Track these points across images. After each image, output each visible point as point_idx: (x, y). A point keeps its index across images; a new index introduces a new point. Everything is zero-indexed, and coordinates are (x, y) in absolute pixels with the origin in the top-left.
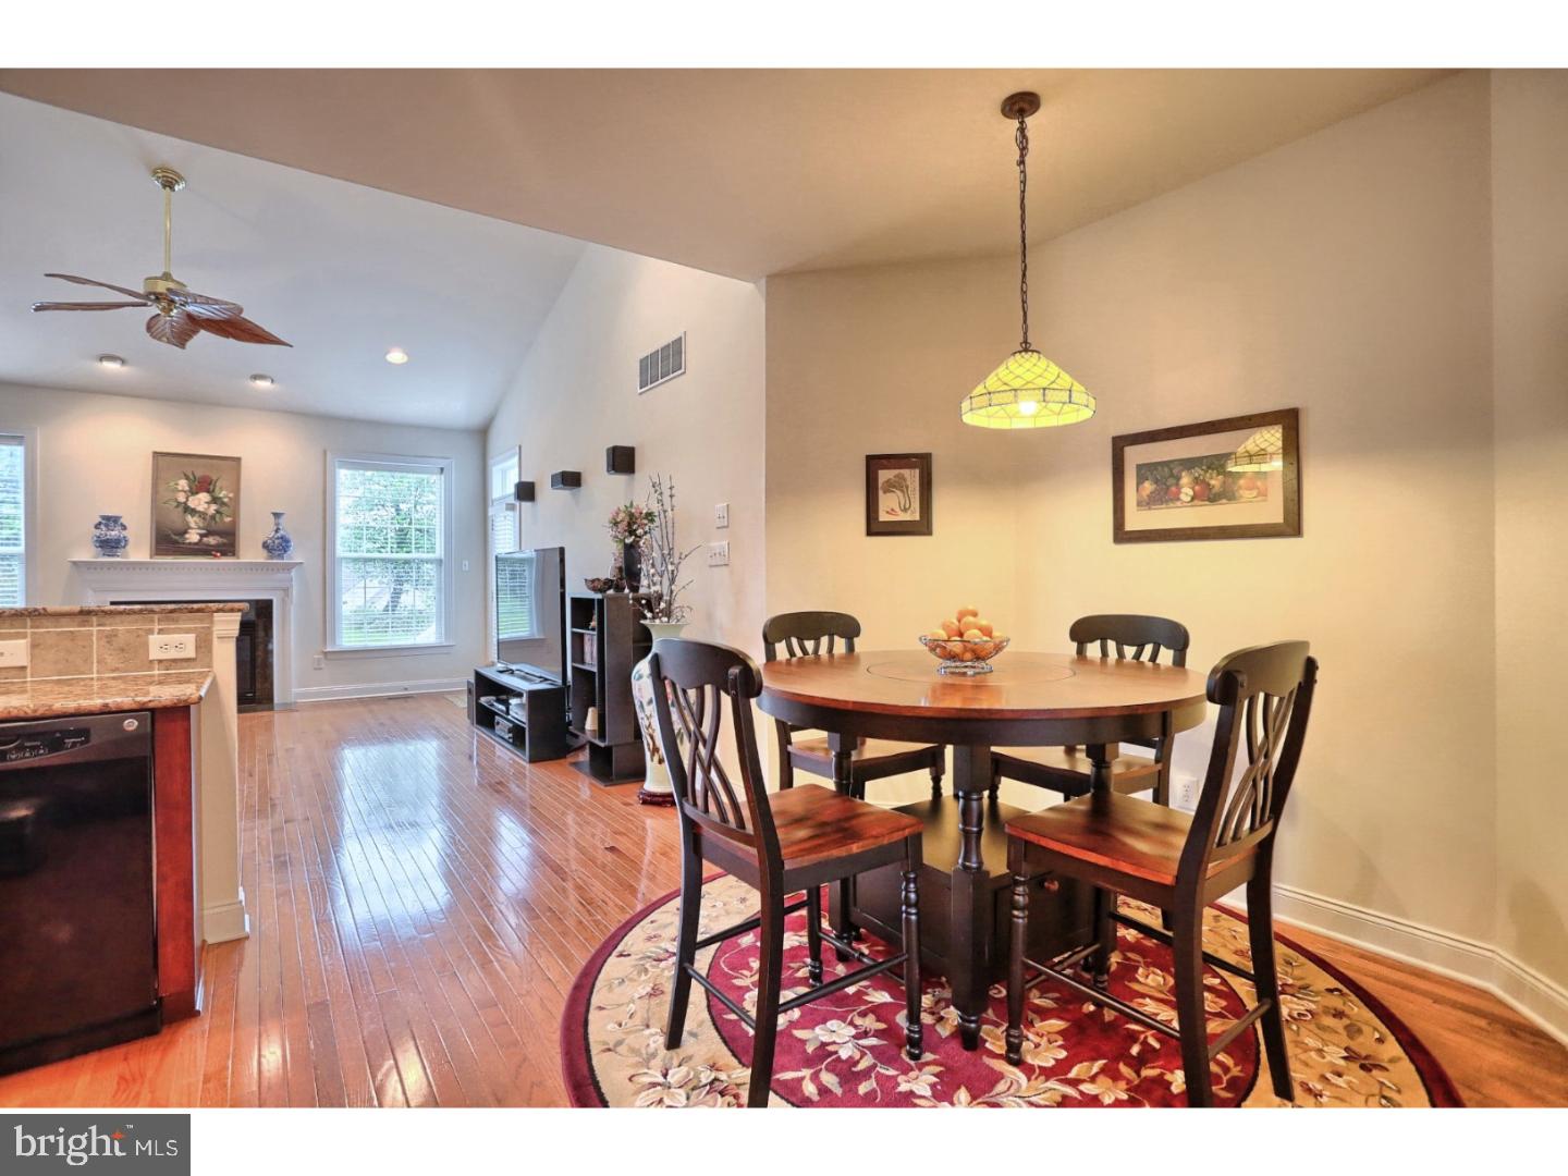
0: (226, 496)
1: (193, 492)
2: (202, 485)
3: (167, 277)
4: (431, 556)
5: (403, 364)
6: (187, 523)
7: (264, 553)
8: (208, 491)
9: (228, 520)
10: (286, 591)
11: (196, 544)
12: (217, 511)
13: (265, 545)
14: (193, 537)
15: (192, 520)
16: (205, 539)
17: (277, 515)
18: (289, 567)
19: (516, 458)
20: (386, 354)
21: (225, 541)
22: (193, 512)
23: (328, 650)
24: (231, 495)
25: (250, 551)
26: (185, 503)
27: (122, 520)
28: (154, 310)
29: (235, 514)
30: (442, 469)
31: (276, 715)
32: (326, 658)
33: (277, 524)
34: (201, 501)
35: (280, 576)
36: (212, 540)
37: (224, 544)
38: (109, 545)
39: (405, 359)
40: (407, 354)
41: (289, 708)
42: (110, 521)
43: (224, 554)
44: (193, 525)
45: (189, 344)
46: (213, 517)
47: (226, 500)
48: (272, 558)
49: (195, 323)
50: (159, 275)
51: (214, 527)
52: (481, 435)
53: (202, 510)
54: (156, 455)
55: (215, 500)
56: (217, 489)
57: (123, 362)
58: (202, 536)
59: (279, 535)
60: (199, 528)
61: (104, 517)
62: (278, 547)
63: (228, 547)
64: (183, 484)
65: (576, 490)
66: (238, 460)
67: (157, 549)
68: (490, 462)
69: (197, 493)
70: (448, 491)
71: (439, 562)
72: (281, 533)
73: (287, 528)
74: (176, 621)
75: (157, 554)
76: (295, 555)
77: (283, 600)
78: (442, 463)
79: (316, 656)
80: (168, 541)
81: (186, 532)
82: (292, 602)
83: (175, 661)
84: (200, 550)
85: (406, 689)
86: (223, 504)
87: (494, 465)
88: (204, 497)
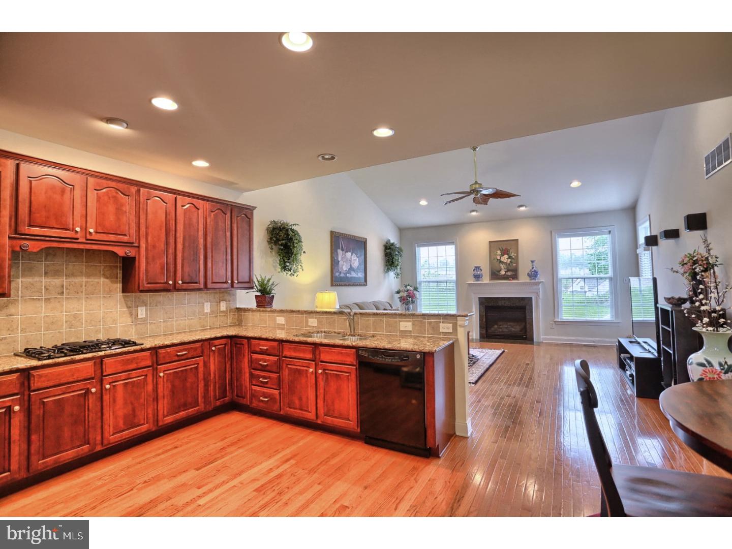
0: (513, 255)
1: (502, 255)
2: (505, 252)
3: (476, 183)
4: (606, 276)
5: (580, 186)
6: (501, 267)
7: (528, 278)
8: (507, 254)
9: (514, 265)
10: (537, 293)
11: (504, 275)
12: (511, 262)
13: (528, 275)
14: (503, 272)
15: (502, 266)
16: (507, 273)
17: (532, 262)
18: (538, 283)
19: (648, 222)
20: (570, 184)
21: (514, 273)
22: (502, 263)
23: (556, 320)
24: (515, 255)
25: (523, 278)
26: (500, 259)
27: (481, 268)
28: (473, 196)
29: (517, 262)
30: (610, 232)
31: (535, 347)
32: (556, 324)
33: (533, 265)
34: (505, 258)
35: (535, 287)
36: (509, 273)
37: (514, 275)
38: (477, 277)
39: (580, 184)
40: (580, 182)
41: (539, 344)
42: (477, 268)
43: (513, 279)
44: (503, 268)
45: (488, 203)
46: (509, 264)
47: (513, 257)
48: (531, 280)
49: (487, 197)
50: (474, 183)
51: (510, 268)
52: (632, 210)
53: (505, 261)
54: (490, 242)
55: (510, 257)
56: (510, 253)
57: (477, 211)
58: (506, 272)
59: (533, 270)
60: (505, 269)
61: (476, 267)
62: (533, 275)
63: (515, 276)
64: (499, 252)
65: (677, 239)
66: (517, 240)
67: (491, 278)
68: (638, 224)
69: (504, 255)
70: (613, 243)
71: (611, 279)
72: (535, 269)
73: (537, 266)
74: (447, 319)
75: (492, 280)
76: (541, 278)
77: (537, 298)
78: (609, 229)
79: (551, 322)
80: (495, 275)
81: (500, 271)
82: (540, 298)
83: (446, 333)
84: (505, 277)
85: (594, 342)
86: (513, 259)
87: (640, 225)
88: (506, 256)
